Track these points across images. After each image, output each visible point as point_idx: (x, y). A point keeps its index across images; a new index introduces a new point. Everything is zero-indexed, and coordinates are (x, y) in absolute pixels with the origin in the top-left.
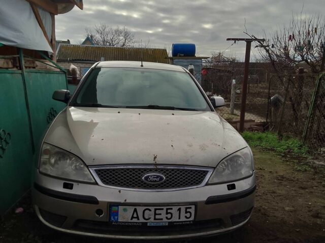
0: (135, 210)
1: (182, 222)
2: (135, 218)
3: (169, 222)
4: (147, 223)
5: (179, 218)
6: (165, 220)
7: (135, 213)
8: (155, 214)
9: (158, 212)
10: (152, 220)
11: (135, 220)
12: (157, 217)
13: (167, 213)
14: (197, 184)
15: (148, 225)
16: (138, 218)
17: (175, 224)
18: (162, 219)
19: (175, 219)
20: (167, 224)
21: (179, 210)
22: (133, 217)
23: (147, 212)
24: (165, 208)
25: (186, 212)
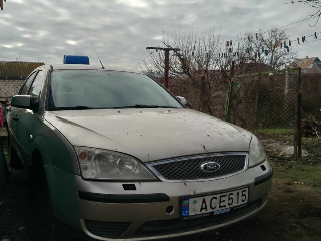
0: (204, 201)
2: (204, 209)
4: (213, 212)
5: (238, 203)
7: (204, 204)
9: (222, 199)
10: (217, 208)
11: (204, 211)
12: (222, 204)
13: (229, 199)
15: (215, 214)
16: (206, 208)
19: (235, 204)
20: (229, 210)
21: (238, 194)
22: (202, 209)
23: (214, 200)
24: (227, 194)
25: (243, 195)
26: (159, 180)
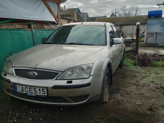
0: (22, 87)
1: (41, 95)
7: (22, 89)
10: (29, 93)
11: (23, 92)
12: (31, 92)
13: (34, 90)
15: (28, 95)
17: (38, 96)
18: (33, 93)
19: (38, 94)
20: (35, 96)
21: (39, 89)
24: (33, 88)
26: (13, 75)
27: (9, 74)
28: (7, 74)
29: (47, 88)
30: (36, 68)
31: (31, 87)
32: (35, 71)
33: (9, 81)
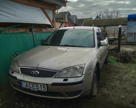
0: (27, 84)
1: (42, 91)
3: (38, 90)
5: (41, 89)
6: (36, 89)
8: (33, 86)
9: (34, 86)
10: (32, 88)
11: (27, 87)
12: (34, 87)
13: (37, 87)
14: (51, 77)
15: (31, 90)
16: (28, 86)
17: (40, 91)
19: (40, 89)
20: (37, 91)
21: (41, 86)
22: (26, 86)
23: (30, 85)
24: (36, 84)
25: (44, 87)
26: (19, 73)
27: (16, 73)
28: (14, 72)
29: (47, 85)
30: (38, 68)
31: (34, 83)
32: (37, 70)
33: (15, 78)
